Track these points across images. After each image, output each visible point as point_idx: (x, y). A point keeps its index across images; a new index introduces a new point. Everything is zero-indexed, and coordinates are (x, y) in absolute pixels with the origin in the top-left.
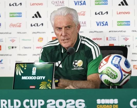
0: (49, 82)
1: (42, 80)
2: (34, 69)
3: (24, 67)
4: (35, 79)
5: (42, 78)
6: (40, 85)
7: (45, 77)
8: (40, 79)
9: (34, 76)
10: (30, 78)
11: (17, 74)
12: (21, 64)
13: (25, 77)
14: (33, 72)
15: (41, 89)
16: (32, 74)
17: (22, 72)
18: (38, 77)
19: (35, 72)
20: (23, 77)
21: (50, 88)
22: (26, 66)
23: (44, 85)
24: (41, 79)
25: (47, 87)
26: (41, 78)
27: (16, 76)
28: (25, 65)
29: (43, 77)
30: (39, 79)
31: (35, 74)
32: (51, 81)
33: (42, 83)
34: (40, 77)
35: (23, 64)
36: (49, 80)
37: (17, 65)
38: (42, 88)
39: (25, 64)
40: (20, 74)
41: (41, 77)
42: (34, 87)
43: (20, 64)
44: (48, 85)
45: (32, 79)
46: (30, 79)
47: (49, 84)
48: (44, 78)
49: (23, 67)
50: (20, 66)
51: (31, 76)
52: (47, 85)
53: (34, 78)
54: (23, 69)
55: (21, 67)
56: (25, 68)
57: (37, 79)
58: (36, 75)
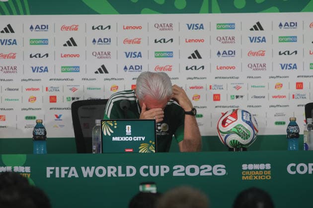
0: (152, 144)
1: (142, 141)
3: (114, 125)
4: (132, 140)
5: (141, 139)
6: (140, 148)
7: (144, 137)
8: (138, 140)
9: (129, 136)
10: (123, 139)
11: (105, 134)
13: (116, 138)
14: (127, 131)
16: (127, 134)
18: (136, 138)
19: (130, 132)
20: (113, 138)
21: (154, 151)
22: (116, 124)
23: (145, 148)
24: (140, 140)
25: (149, 150)
27: (103, 136)
29: (142, 137)
30: (136, 141)
31: (130, 134)
32: (154, 143)
33: (141, 145)
34: (138, 138)
35: (111, 122)
36: (151, 142)
37: (103, 123)
38: (143, 152)
39: (115, 122)
40: (110, 135)
41: (140, 138)
42: (131, 150)
44: (150, 148)
45: (128, 140)
48: (143, 139)
49: (112, 125)
50: (107, 124)
53: (130, 139)
54: (112, 128)
55: (110, 126)
56: (115, 127)
57: (134, 140)
58: (132, 135)
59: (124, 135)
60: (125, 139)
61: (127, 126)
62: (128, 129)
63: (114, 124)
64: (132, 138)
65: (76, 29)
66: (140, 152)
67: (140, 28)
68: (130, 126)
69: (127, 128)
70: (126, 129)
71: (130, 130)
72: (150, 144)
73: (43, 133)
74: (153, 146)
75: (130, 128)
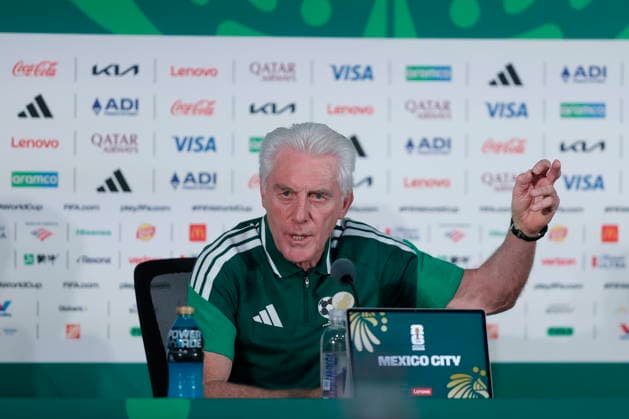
1: (452, 369)
2: (417, 330)
3: (380, 324)
4: (427, 363)
5: (451, 361)
6: (449, 385)
7: (459, 357)
8: (443, 364)
9: (419, 353)
10: (406, 361)
11: (359, 347)
12: (367, 314)
13: (387, 358)
14: (414, 340)
15: (452, 398)
16: (414, 349)
17: (377, 342)
18: (438, 358)
19: (422, 342)
20: (380, 358)
21: (486, 395)
23: (461, 386)
24: (448, 364)
25: (474, 392)
26: (445, 361)
28: (382, 317)
29: (454, 357)
30: (440, 366)
31: (423, 349)
32: (483, 373)
33: (452, 377)
34: (442, 358)
35: (373, 314)
36: (476, 369)
37: (351, 318)
38: (458, 396)
39: (382, 314)
40: (370, 349)
41: (448, 358)
42: (428, 392)
43: (363, 314)
44: (476, 386)
45: (417, 364)
46: (409, 364)
47: (479, 380)
48: (457, 361)
49: (375, 323)
50: (362, 319)
51: (411, 355)
52: (472, 384)
53: (423, 361)
55: (370, 325)
57: (433, 363)
58: (429, 352)
60: (411, 361)
61: (414, 327)
62: (417, 334)
63: (379, 319)
64: (426, 358)
68: (420, 327)
69: (413, 332)
70: (410, 336)
71: (421, 337)
72: (476, 376)
73: (197, 343)
74: (483, 381)
75: (421, 332)
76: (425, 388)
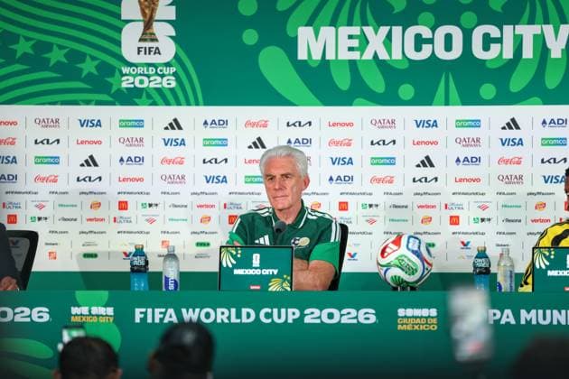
0: (286, 279)
1: (273, 276)
2: (256, 257)
5: (273, 272)
6: (270, 284)
7: (277, 270)
9: (256, 268)
12: (231, 248)
13: (239, 270)
14: (254, 261)
16: (254, 266)
17: (234, 262)
18: (265, 270)
19: (258, 262)
20: (235, 271)
22: (240, 252)
23: (277, 285)
24: (271, 274)
25: (283, 287)
26: (269, 272)
27: (221, 268)
29: (274, 270)
30: (266, 275)
31: (259, 266)
32: (289, 278)
33: (272, 281)
35: (234, 248)
36: (285, 277)
37: (222, 251)
38: (274, 290)
39: (239, 248)
40: (231, 266)
41: (271, 270)
42: (258, 288)
43: (229, 248)
44: (284, 285)
45: (254, 274)
47: (286, 282)
48: (276, 272)
49: (234, 253)
50: (228, 251)
51: (252, 269)
52: (282, 284)
53: (258, 272)
54: (234, 257)
55: (231, 254)
56: (239, 256)
57: (263, 273)
58: (261, 268)
59: (250, 266)
60: (251, 272)
61: (255, 255)
62: (256, 260)
63: (237, 251)
64: (260, 271)
65: (265, 126)
66: (270, 289)
67: (350, 124)
68: (258, 255)
69: (254, 258)
70: (252, 259)
71: (258, 260)
72: (285, 280)
74: (288, 282)
75: (258, 258)
76: (257, 285)
